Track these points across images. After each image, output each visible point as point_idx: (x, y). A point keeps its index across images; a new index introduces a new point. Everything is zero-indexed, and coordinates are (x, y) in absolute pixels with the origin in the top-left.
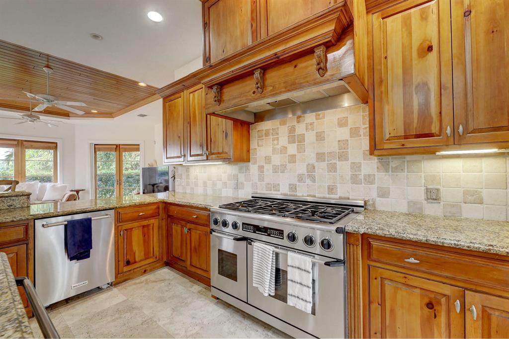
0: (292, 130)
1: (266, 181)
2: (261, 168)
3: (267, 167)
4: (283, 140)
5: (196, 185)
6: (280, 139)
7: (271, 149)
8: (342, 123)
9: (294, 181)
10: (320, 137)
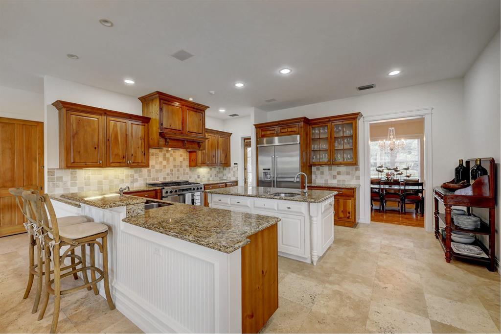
0: (165, 155)
1: (152, 177)
2: (149, 171)
4: (161, 159)
6: (159, 158)
7: (155, 162)
8: (181, 156)
9: (165, 176)
10: (175, 159)
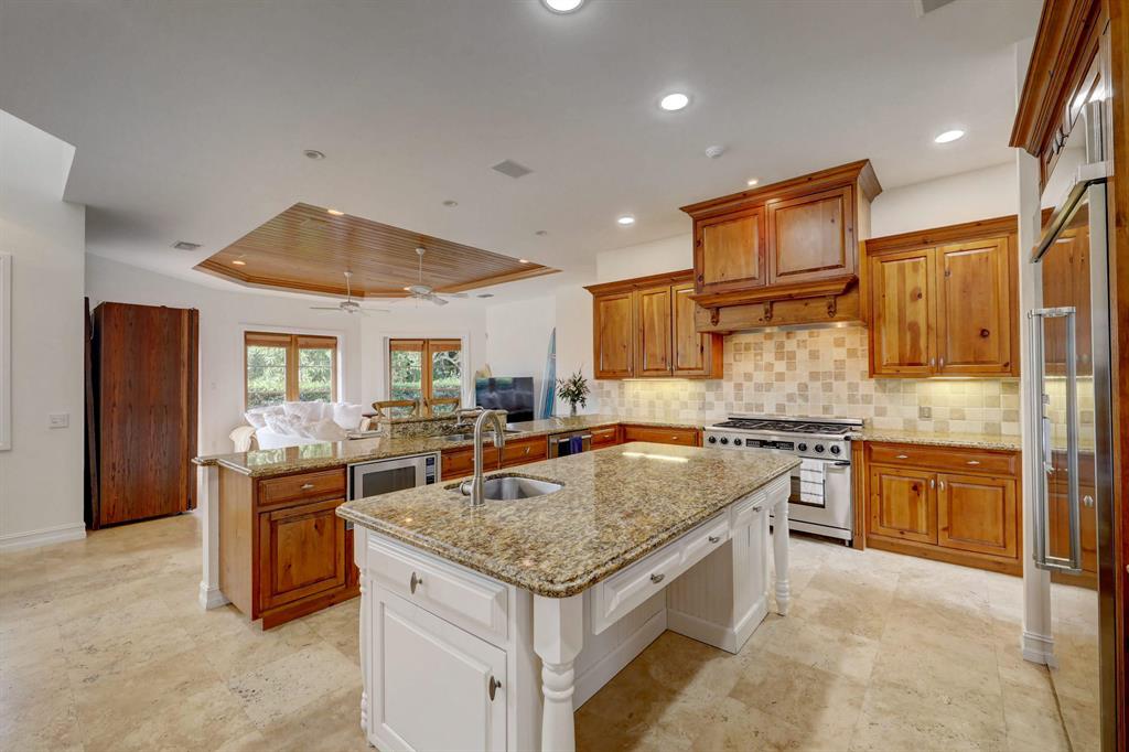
0: (780, 346)
1: (746, 400)
2: (739, 387)
3: (746, 384)
4: (768, 357)
5: (637, 405)
6: (765, 354)
7: (752, 365)
8: (839, 343)
9: (783, 401)
10: (814, 355)
